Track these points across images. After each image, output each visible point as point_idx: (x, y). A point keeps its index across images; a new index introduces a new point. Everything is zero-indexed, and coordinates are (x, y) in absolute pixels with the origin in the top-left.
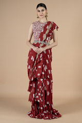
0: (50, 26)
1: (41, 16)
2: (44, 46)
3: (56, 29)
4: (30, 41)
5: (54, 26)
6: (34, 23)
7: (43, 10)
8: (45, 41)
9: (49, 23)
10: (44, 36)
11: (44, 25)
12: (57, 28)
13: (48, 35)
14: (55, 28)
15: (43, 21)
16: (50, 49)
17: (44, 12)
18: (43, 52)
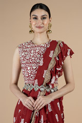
0: (57, 51)
1: (39, 27)
2: (47, 94)
3: (68, 57)
4: (16, 84)
5: (65, 51)
6: (21, 47)
7: (43, 18)
8: (47, 85)
9: (53, 44)
10: (46, 75)
11: (43, 50)
12: (72, 53)
13: (54, 73)
14: (66, 55)
15: (41, 40)
16: (60, 100)
17: (46, 21)
18: (45, 108)
